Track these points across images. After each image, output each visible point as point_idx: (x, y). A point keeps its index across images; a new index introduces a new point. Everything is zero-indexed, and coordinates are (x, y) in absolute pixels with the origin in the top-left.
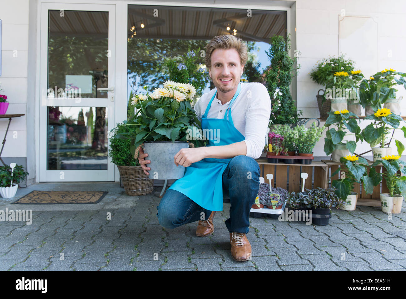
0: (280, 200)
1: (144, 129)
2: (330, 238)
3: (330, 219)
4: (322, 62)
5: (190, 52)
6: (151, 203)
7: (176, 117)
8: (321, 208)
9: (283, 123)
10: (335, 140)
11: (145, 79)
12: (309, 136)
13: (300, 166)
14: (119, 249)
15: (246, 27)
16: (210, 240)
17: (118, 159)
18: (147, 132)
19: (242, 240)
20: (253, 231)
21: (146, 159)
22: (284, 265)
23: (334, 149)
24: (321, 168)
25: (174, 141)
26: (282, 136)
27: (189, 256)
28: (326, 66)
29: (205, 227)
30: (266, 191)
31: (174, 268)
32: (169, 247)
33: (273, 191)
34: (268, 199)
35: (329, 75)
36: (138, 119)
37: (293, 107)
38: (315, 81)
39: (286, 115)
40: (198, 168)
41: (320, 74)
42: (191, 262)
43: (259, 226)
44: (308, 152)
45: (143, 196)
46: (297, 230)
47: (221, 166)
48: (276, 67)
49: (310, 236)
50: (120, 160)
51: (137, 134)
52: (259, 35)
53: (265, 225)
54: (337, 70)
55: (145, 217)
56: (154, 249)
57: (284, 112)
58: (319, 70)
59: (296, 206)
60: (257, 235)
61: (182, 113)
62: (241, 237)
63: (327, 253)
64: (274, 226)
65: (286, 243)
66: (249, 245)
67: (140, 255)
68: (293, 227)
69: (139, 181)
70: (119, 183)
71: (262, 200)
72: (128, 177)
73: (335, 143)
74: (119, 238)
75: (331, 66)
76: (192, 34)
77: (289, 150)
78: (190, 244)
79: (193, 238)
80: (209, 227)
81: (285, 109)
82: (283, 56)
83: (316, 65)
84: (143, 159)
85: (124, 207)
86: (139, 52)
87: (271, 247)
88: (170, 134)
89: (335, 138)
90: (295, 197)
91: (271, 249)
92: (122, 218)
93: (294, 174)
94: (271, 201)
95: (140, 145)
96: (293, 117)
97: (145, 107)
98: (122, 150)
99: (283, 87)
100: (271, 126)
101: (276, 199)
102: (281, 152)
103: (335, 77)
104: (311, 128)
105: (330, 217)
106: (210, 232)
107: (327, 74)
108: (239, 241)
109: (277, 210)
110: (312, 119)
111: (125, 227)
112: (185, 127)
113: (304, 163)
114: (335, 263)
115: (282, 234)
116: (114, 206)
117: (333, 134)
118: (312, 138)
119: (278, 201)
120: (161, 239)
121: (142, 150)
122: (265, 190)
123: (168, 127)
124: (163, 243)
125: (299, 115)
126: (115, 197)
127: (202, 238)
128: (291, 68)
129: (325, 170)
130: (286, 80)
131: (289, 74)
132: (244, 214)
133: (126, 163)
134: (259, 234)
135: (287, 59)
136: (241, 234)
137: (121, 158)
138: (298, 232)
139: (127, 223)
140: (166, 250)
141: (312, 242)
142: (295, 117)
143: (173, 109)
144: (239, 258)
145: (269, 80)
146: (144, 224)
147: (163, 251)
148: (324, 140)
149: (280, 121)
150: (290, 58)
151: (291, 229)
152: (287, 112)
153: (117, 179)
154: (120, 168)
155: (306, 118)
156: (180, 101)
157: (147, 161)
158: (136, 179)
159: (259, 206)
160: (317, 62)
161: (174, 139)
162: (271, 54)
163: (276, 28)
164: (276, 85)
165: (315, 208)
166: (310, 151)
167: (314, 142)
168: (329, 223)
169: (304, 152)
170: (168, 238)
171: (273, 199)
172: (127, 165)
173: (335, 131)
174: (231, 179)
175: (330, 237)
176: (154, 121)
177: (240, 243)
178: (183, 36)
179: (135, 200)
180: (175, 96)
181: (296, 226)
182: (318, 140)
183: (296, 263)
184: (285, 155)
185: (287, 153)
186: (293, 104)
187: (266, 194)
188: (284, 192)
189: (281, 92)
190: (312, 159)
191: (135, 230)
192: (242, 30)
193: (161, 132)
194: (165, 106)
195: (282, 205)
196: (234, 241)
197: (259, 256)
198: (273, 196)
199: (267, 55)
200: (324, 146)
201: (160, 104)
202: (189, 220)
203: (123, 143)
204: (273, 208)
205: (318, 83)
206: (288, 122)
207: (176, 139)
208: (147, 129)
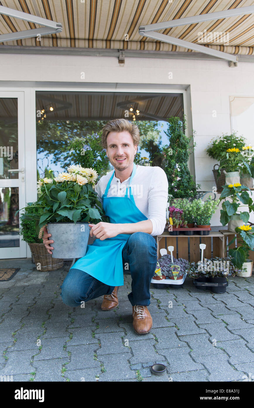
0: (181, 270)
1: (48, 211)
2: (227, 306)
3: (227, 287)
4: (216, 139)
5: (94, 134)
6: (60, 278)
7: (78, 199)
8: (218, 277)
9: (182, 197)
10: (229, 211)
11: (57, 156)
12: (205, 209)
13: (200, 237)
14: (26, 327)
15: (147, 108)
16: (114, 313)
17: (28, 237)
18: (51, 214)
19: (143, 313)
20: (155, 302)
21: (49, 239)
22: (182, 336)
23: (229, 220)
24: (218, 238)
25: (75, 222)
26: (182, 209)
27: (93, 331)
28: (219, 143)
29: (110, 301)
30: (168, 263)
31: (78, 344)
32: (75, 322)
33: (174, 261)
34: (169, 270)
35: (223, 151)
36: (42, 201)
37: (191, 182)
38: (211, 156)
39: (185, 190)
40: (99, 246)
41: (215, 150)
42: (95, 337)
43: (161, 297)
44: (205, 223)
45: (54, 271)
46: (197, 299)
47: (120, 243)
48: (174, 145)
49: (209, 304)
50: (30, 238)
51: (41, 215)
52: (161, 115)
53: (167, 296)
54: (230, 147)
55: (54, 293)
56: (60, 325)
57: (183, 187)
58: (214, 146)
59: (195, 276)
60: (159, 306)
61: (84, 195)
62: (143, 310)
63: (223, 321)
64: (176, 296)
65: (186, 313)
66: (150, 318)
67: (47, 333)
68: (193, 296)
69: (49, 257)
70: (31, 259)
71: (164, 271)
72: (39, 254)
73: (229, 215)
74: (28, 316)
75: (224, 143)
76: (98, 115)
77: (188, 222)
78: (95, 319)
79: (98, 312)
80: (114, 301)
81: (184, 184)
82: (180, 136)
83: (211, 142)
84: (47, 239)
85: (34, 283)
86: (50, 133)
87: (171, 318)
88: (72, 216)
89: (230, 210)
90: (195, 267)
91: (172, 320)
92: (32, 295)
93: (194, 244)
94: (172, 272)
95: (44, 225)
96: (192, 191)
97: (50, 190)
98: (32, 228)
99: (181, 163)
100: (171, 201)
101: (177, 270)
102: (181, 224)
103: (228, 154)
104: (207, 201)
105: (227, 285)
106: (114, 305)
107: (221, 150)
108: (140, 314)
109: (177, 280)
110: (209, 192)
111: (34, 304)
112: (86, 209)
113: (202, 234)
114: (230, 331)
115: (183, 304)
116: (25, 283)
117: (228, 206)
118: (208, 211)
119: (179, 272)
120: (67, 315)
121: (46, 230)
122: (167, 261)
123: (71, 209)
124: (70, 318)
125: (198, 189)
126: (26, 274)
127: (107, 312)
128: (188, 146)
129: (222, 240)
130: (183, 157)
131: (186, 151)
132: (145, 287)
133: (36, 240)
134: (161, 305)
135: (184, 138)
136: (142, 307)
137: (32, 236)
138: (197, 301)
139: (36, 300)
140: (72, 326)
141: (210, 310)
142: (193, 191)
143: (75, 192)
144: (140, 331)
145: (169, 157)
146: (53, 300)
147: (69, 327)
148: (220, 211)
149: (180, 195)
150: (187, 137)
151: (191, 299)
152: (185, 186)
153: (29, 255)
154: (30, 245)
155: (203, 192)
156: (82, 185)
157: (50, 241)
158: (46, 256)
159: (161, 278)
160: (212, 140)
161: (75, 221)
162: (169, 134)
163: (175, 109)
164: (174, 162)
165: (212, 277)
166: (208, 223)
167: (211, 215)
168: (226, 290)
169: (202, 224)
170: (74, 314)
171: (174, 270)
172: (37, 242)
173: (230, 203)
174: (130, 255)
175: (226, 304)
176: (57, 203)
177: (142, 316)
178: (90, 118)
179: (46, 276)
180: (77, 180)
181: (196, 295)
182: (214, 212)
183: (194, 332)
184: (185, 228)
185: (187, 225)
186: (191, 179)
187: (168, 265)
188: (185, 262)
189: (180, 168)
190: (209, 230)
191: (44, 307)
192: (144, 111)
193: (64, 213)
194: (68, 189)
195: (183, 276)
196: (136, 314)
197: (160, 328)
198: (173, 267)
199: (166, 135)
200: (220, 217)
201: (64, 187)
202: (92, 297)
203: (33, 221)
204: (175, 279)
205: (214, 158)
206: (187, 196)
207: (78, 220)
208: (51, 211)
